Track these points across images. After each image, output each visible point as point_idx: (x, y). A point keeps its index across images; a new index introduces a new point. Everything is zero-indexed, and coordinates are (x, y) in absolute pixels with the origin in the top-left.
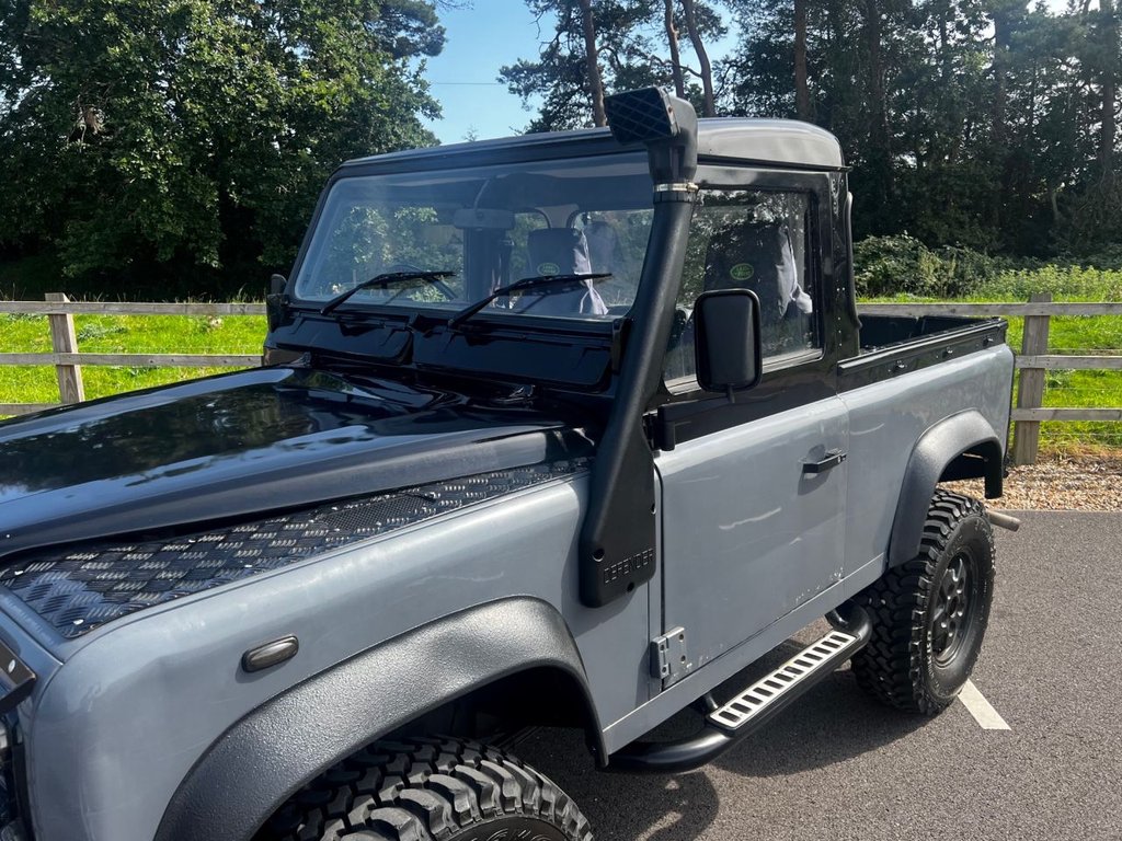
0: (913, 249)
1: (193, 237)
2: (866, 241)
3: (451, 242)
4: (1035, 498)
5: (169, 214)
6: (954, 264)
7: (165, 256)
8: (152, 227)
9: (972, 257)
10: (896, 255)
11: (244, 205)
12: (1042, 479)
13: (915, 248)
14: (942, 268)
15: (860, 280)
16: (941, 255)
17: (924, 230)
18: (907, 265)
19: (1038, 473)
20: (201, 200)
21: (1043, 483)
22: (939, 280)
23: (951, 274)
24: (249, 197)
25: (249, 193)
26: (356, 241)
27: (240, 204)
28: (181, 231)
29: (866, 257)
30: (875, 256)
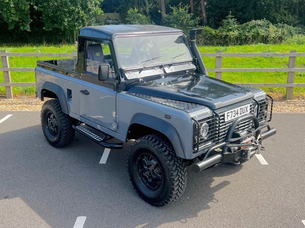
0: (267, 24)
1: (21, 21)
2: (251, 22)
3: (106, 19)
4: (290, 109)
5: (13, 14)
6: (281, 30)
7: (11, 27)
8: (8, 18)
9: (287, 27)
10: (261, 26)
11: (39, 10)
12: (293, 104)
13: (268, 24)
14: (277, 31)
15: (249, 35)
16: (276, 26)
17: (272, 17)
18: (265, 30)
19: (293, 102)
20: (24, 9)
21: (293, 105)
22: (276, 35)
23: (280, 33)
24: (40, 7)
25: (40, 6)
26: (76, 22)
27: (37, 10)
28: (17, 19)
29: (252, 27)
30: (254, 27)
